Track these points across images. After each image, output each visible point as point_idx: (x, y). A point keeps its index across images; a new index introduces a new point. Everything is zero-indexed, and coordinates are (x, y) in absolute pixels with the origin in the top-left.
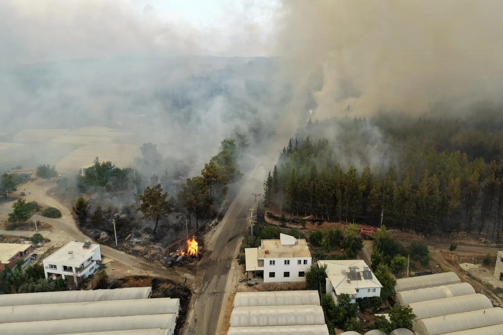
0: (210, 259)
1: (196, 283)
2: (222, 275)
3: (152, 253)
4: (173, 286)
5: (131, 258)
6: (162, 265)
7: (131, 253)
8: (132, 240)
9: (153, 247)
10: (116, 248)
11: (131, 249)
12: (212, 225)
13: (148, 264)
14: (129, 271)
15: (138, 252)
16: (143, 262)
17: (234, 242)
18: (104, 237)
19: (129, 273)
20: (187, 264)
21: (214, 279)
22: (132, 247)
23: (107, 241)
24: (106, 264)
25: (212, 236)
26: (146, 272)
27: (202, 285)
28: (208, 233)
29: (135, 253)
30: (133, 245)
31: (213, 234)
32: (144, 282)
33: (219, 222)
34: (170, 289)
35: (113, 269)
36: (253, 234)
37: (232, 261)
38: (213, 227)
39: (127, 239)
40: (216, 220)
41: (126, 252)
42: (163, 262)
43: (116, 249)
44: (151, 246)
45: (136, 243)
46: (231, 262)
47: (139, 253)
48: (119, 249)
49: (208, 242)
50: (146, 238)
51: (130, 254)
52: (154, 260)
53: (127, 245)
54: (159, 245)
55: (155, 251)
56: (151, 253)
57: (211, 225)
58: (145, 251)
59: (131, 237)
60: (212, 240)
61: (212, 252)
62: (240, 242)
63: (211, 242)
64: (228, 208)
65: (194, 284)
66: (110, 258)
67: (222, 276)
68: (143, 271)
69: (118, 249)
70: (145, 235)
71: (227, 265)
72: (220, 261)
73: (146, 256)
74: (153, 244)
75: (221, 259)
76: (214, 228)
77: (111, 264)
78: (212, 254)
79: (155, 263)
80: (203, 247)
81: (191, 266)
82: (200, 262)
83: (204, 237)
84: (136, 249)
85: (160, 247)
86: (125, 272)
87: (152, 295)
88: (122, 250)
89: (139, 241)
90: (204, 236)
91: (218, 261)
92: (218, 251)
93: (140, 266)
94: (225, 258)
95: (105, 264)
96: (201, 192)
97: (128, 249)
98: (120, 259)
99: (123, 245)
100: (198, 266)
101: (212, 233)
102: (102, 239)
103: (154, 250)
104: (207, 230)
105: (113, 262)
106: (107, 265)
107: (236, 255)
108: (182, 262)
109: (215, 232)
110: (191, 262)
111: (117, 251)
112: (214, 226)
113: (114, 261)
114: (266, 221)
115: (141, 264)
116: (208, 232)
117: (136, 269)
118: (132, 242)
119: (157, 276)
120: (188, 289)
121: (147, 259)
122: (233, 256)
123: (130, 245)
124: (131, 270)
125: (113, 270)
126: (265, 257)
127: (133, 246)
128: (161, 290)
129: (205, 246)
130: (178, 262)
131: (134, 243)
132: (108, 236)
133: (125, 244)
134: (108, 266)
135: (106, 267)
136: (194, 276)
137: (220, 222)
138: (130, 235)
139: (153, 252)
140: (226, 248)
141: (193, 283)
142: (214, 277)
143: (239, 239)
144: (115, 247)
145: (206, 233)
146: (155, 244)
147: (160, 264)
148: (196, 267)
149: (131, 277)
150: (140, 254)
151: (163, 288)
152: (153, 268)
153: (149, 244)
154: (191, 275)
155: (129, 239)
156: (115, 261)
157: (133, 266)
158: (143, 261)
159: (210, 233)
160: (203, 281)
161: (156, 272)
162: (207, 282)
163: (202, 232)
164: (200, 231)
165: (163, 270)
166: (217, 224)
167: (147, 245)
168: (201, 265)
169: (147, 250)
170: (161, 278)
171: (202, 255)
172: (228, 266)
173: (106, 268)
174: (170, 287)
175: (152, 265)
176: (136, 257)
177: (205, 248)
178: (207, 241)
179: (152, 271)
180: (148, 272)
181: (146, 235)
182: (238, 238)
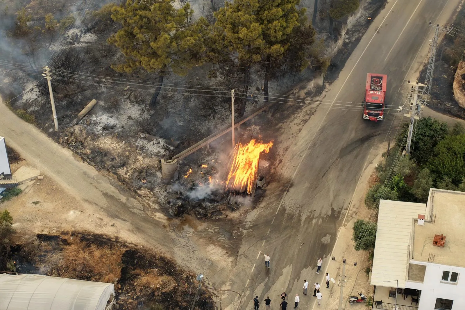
0: (284, 209)
1: (233, 284)
2: (306, 266)
3: (138, 165)
4: (173, 284)
5: (85, 173)
6: (156, 206)
7: (87, 155)
8: (97, 117)
9: (142, 148)
10: (54, 136)
11: (89, 145)
12: (306, 94)
13: (123, 199)
14: (72, 215)
15: (106, 155)
16: (112, 190)
17: (356, 156)
18: (30, 98)
19: (72, 221)
20: (220, 212)
21: (282, 279)
22: (93, 140)
23: (37, 111)
24: (22, 183)
25: (300, 130)
26: (113, 225)
27: (248, 293)
28: (293, 117)
29: (98, 159)
30: (95, 135)
31: (305, 121)
32: (102, 256)
33: (327, 85)
34: (163, 291)
35: (35, 200)
36: (411, 147)
37: (340, 226)
38: (308, 100)
39: (83, 112)
40: (320, 81)
41: (77, 153)
42: (162, 199)
43: (54, 139)
44: (140, 142)
45: (105, 128)
46: (337, 225)
47: (108, 160)
48: (61, 140)
49: (287, 149)
50: (130, 118)
51: (84, 158)
52: (140, 189)
53: (81, 131)
54: (159, 143)
55: (148, 160)
56: (135, 162)
57: (302, 94)
58: (122, 155)
59: (94, 107)
60: (299, 144)
61: (292, 185)
62: (371, 163)
63: (295, 148)
64: (358, 40)
65: (228, 284)
66: (34, 167)
67: (305, 270)
68: (106, 219)
69: (57, 141)
70: (130, 105)
71: (325, 236)
72: (309, 219)
73: (122, 172)
74: (145, 138)
75: (311, 212)
76: (310, 104)
77: (34, 184)
78: (292, 190)
79: (140, 196)
80: (272, 164)
81: (231, 220)
82: (255, 211)
83: (280, 128)
84: (101, 146)
85: (159, 149)
86: (63, 217)
87: (115, 303)
88: (67, 144)
89: (112, 122)
90: (280, 125)
91: (303, 218)
92: (307, 185)
93: (103, 202)
94: (324, 212)
95: (17, 184)
96: (281, 13)
97: (82, 144)
98: (58, 172)
99: (72, 130)
100: (248, 224)
101: (303, 121)
102: (26, 106)
103: (144, 158)
104: (291, 106)
105: (40, 180)
106: (22, 187)
107: (354, 206)
108: (208, 204)
109: (313, 116)
110: (233, 210)
111: (55, 146)
112: (312, 97)
113: (41, 177)
114: (456, 98)
115: (106, 195)
116: (293, 113)
117: (89, 209)
118: (95, 124)
119: (138, 241)
120: (209, 298)
121: (123, 181)
122: (345, 207)
123: (88, 134)
124: (77, 212)
125: (36, 203)
126: (431, 259)
127: (95, 137)
128: (141, 291)
129: (278, 162)
130: (200, 203)
131: (99, 128)
132: (40, 99)
133: (77, 128)
134: (26, 190)
135: (21, 191)
136: (230, 259)
137: (330, 84)
138: (93, 102)
139: (142, 162)
140: (332, 175)
141: (224, 283)
142: (285, 271)
143: (372, 151)
144: (51, 133)
145: (288, 117)
146: (149, 140)
147: (154, 202)
148: (244, 227)
149: (73, 234)
150: (109, 163)
151: (146, 286)
152: (134, 213)
153: (136, 136)
154: (225, 252)
155: (90, 113)
156: (45, 177)
157: (86, 201)
158: (113, 188)
159: (300, 116)
160: (252, 280)
161: (138, 229)
162: (263, 284)
163: (278, 115)
164: (272, 110)
165: (156, 224)
166: (319, 90)
167: (131, 139)
168: (255, 226)
169: (127, 153)
170: (146, 251)
171: (265, 191)
172: (326, 239)
173: (20, 195)
174: (164, 284)
175: (134, 203)
176: (99, 169)
177: (275, 168)
178: (285, 145)
179: (128, 224)
180: (118, 223)
181: (134, 105)
182: (369, 147)
